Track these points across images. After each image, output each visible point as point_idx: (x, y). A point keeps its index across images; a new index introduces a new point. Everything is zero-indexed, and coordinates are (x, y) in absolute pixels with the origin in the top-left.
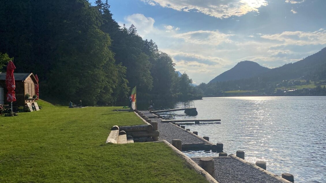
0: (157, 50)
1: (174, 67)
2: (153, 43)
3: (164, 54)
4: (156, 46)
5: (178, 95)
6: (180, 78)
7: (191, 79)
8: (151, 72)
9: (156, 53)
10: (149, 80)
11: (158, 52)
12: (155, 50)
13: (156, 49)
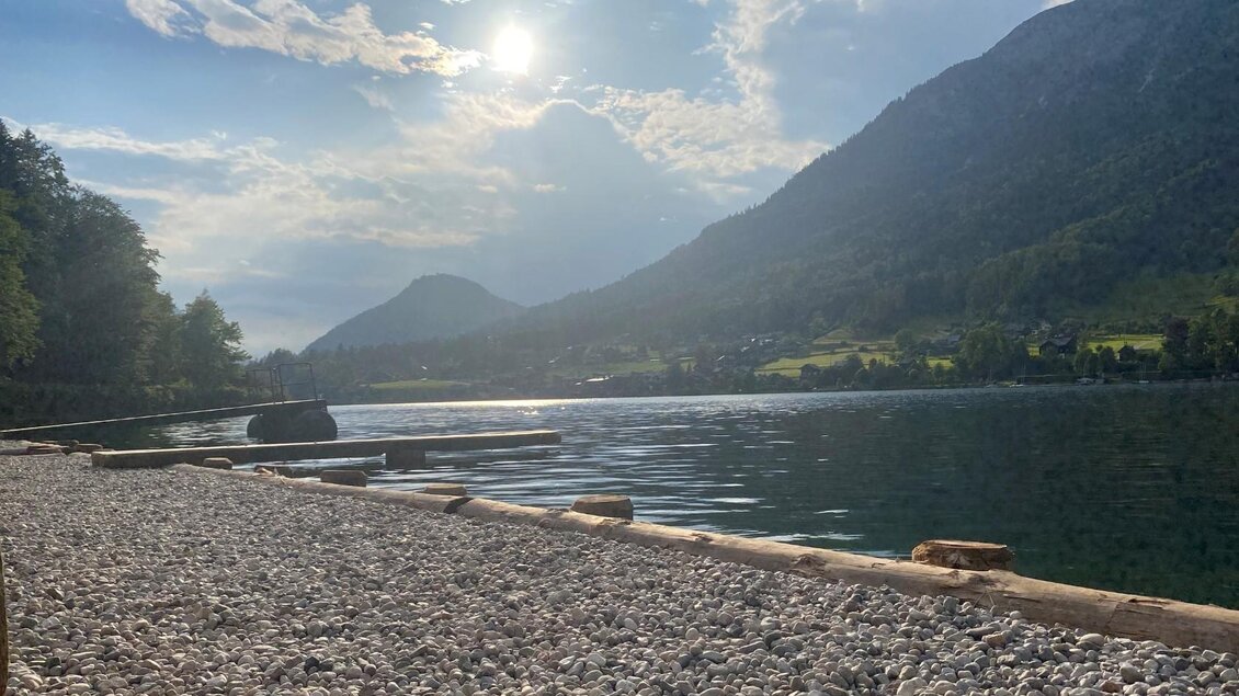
0: (61, 180)
1: (150, 264)
2: (38, 146)
3: (99, 201)
4: (55, 163)
5: (177, 392)
6: (185, 318)
7: (234, 325)
8: (25, 273)
9: (55, 195)
10: (16, 310)
11: (64, 191)
12: (49, 179)
13: (52, 174)
